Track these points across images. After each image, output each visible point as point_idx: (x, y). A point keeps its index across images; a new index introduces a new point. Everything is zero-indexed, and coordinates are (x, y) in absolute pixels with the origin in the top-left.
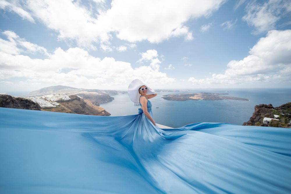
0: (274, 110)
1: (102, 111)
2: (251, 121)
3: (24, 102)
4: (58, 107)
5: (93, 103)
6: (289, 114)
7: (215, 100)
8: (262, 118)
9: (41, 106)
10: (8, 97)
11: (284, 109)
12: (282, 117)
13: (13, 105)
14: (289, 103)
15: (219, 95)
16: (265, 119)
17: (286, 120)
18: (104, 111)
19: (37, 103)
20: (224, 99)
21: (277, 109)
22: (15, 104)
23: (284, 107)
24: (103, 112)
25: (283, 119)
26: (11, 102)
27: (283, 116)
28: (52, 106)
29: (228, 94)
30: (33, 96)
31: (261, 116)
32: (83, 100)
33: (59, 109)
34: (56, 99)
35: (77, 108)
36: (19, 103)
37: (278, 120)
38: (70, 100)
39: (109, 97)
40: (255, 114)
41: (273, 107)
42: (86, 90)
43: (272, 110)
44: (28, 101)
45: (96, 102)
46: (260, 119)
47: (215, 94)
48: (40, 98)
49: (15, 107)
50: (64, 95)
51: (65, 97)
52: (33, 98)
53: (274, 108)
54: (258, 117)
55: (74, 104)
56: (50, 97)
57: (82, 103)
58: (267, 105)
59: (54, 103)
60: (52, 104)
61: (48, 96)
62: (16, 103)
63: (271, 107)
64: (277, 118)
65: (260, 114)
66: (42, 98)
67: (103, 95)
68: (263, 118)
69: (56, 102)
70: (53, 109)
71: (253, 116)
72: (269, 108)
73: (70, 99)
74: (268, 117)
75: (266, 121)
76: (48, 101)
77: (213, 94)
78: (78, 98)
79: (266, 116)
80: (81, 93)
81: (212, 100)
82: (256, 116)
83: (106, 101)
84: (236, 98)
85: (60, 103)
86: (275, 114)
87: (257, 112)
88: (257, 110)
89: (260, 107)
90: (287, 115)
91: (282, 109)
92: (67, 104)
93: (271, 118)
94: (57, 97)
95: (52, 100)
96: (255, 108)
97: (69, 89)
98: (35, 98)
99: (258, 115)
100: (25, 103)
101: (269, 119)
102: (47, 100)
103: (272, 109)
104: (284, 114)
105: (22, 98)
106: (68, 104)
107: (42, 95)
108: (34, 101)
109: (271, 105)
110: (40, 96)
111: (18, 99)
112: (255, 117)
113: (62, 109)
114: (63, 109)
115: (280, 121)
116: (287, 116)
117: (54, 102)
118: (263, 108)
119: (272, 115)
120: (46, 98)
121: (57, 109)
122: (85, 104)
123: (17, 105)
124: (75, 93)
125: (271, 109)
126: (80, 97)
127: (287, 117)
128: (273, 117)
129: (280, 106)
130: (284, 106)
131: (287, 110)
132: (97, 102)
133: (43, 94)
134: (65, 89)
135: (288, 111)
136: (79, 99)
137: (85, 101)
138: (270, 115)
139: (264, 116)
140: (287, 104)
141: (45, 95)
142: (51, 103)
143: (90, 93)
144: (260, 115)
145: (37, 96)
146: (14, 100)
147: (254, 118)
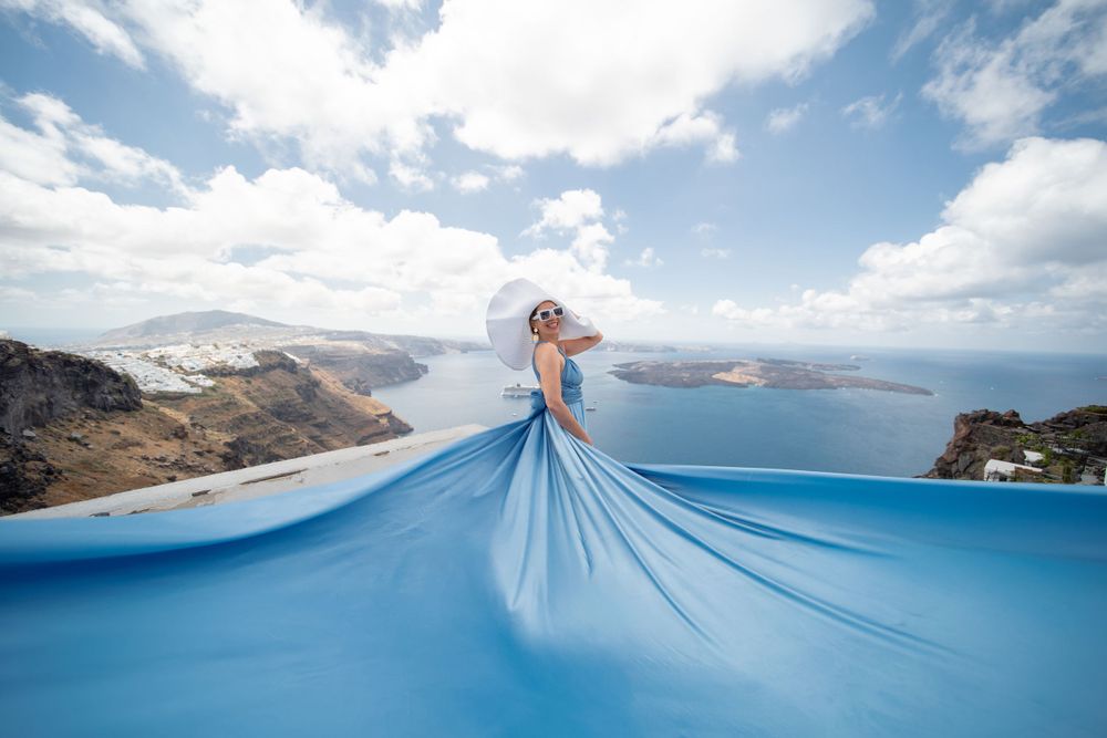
0: (1024, 431)
1: (380, 416)
2: (938, 470)
3: (76, 369)
4: (209, 392)
5: (345, 384)
6: (1078, 450)
7: (810, 387)
8: (980, 460)
9: (141, 388)
10: (12, 349)
11: (1061, 429)
12: (1054, 461)
13: (30, 380)
14: (1080, 409)
15: (826, 372)
16: (993, 465)
17: (1068, 471)
18: (389, 415)
19: (126, 376)
20: (842, 386)
21: (1037, 429)
22: (39, 376)
23: (1062, 423)
24: (384, 421)
25: (1058, 468)
26: (26, 367)
27: (1057, 456)
28: (186, 388)
29: (858, 368)
30: (112, 349)
31: (979, 452)
32: (306, 369)
33: (215, 402)
34: (202, 364)
35: (281, 399)
36: (57, 372)
37: (1040, 470)
38: (256, 367)
39: (407, 364)
40: (956, 446)
41: (1020, 424)
42: (321, 333)
43: (1017, 433)
44: (93, 366)
45: (358, 381)
46: (971, 463)
47: (810, 368)
48: (138, 356)
49: (38, 386)
50: (234, 348)
51: (240, 357)
52: (114, 354)
53: (1024, 426)
54: (965, 459)
55: (273, 384)
56: (178, 353)
57: (305, 382)
58: (1002, 412)
59: (192, 378)
60: (187, 382)
61: (170, 350)
62: (44, 373)
63: (1013, 421)
64: (1037, 464)
65: (972, 445)
66: (146, 355)
67: (386, 353)
68: (982, 462)
69: (200, 376)
70: (191, 400)
71: (949, 452)
72: (1008, 424)
73: (257, 364)
74: (1002, 459)
75: (996, 472)
76: (170, 368)
77: (801, 366)
78: (287, 363)
79: (995, 456)
80: (299, 342)
81: (800, 388)
82: (958, 454)
83: (397, 379)
84: (886, 383)
85: (218, 378)
86: (1028, 449)
87: (964, 439)
88: (964, 431)
89: (975, 420)
90: (1073, 452)
91: (1054, 429)
92: (245, 385)
93: (1013, 461)
94: (207, 355)
95: (186, 365)
96: (956, 425)
97: (255, 326)
98: (120, 357)
99: (964, 450)
100: (78, 376)
101: (1007, 467)
102: (165, 364)
103: (1019, 430)
104: (1061, 451)
105: (70, 355)
106: (249, 382)
107: (150, 347)
108: (114, 367)
109: (1015, 414)
110: (141, 348)
111: (53, 356)
112: (954, 456)
113: (226, 401)
114: (229, 403)
115: (1046, 477)
116: (1072, 456)
117: (193, 374)
118: (986, 424)
119: (1016, 451)
120: (162, 357)
121: (205, 401)
122: (316, 384)
123: (48, 380)
124: (276, 343)
125: (1014, 430)
126: (298, 360)
127: (1072, 462)
128: (1022, 460)
129: (1049, 418)
130: (1061, 419)
131: (1071, 436)
132: (362, 380)
133: (152, 343)
134: (238, 325)
135: (1074, 439)
136: (291, 367)
137: (317, 374)
138: (1011, 451)
139: (987, 454)
140: (1073, 414)
141: (160, 345)
142: (183, 379)
143: (337, 343)
144: (975, 449)
145: (129, 348)
146: (36, 360)
147: (949, 459)
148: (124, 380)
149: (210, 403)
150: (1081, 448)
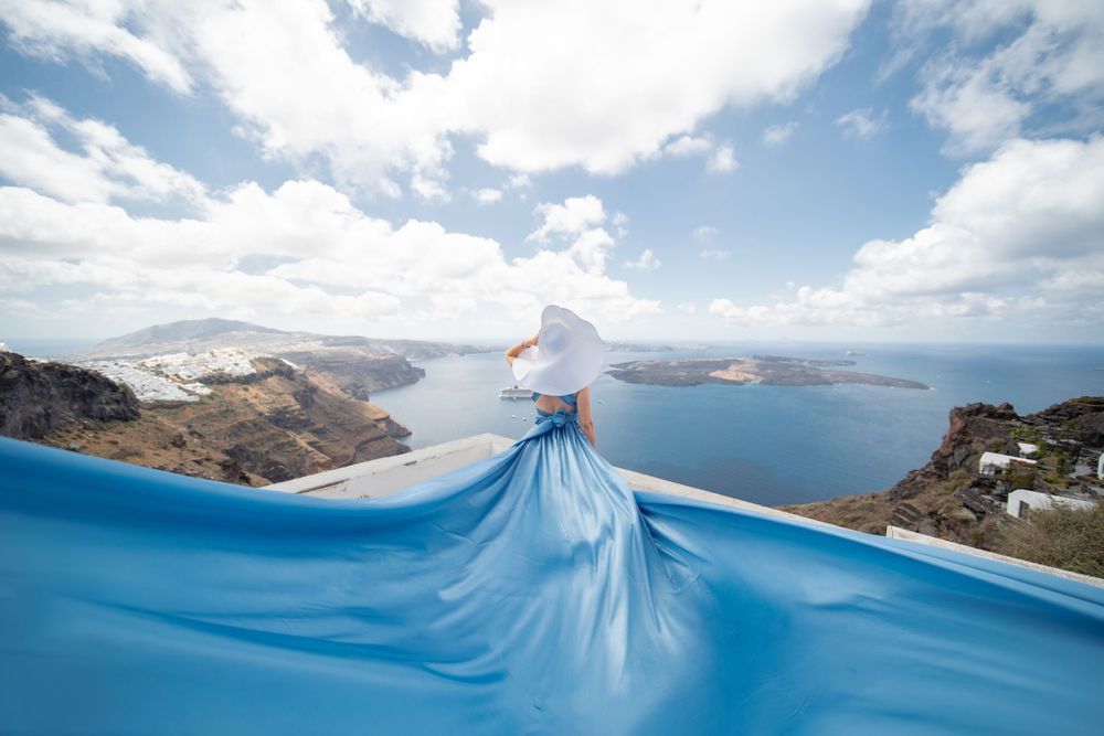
0: (1018, 424)
1: (378, 420)
2: (935, 463)
3: (73, 380)
4: (207, 400)
5: (342, 390)
6: (1072, 441)
7: (806, 383)
8: (976, 453)
9: (139, 397)
10: (9, 361)
11: (1055, 421)
12: (1048, 453)
13: (27, 392)
14: (1073, 400)
15: (821, 368)
16: (988, 458)
17: (1062, 462)
18: (387, 419)
19: (124, 385)
20: (837, 382)
21: (1030, 421)
22: (37, 388)
23: (1055, 415)
24: (382, 425)
25: (1052, 460)
26: (23, 379)
27: (1051, 448)
28: (184, 397)
29: (853, 363)
30: (108, 359)
31: (974, 446)
32: (303, 375)
33: (212, 410)
34: (200, 372)
35: (278, 406)
36: (54, 383)
37: (1034, 462)
38: (253, 375)
39: (405, 368)
40: (951, 440)
41: (1014, 416)
42: (317, 338)
43: (1011, 426)
44: (90, 377)
45: (355, 385)
46: (967, 456)
47: (805, 364)
48: (135, 365)
49: (36, 398)
50: (231, 355)
51: (236, 364)
52: (111, 364)
53: (1018, 419)
54: (960, 452)
55: (270, 392)
56: (174, 361)
57: (302, 388)
58: (996, 405)
59: (189, 387)
60: (184, 390)
61: (167, 359)
62: (41, 385)
63: (1007, 414)
64: (1031, 456)
65: (968, 438)
66: (143, 365)
67: (383, 358)
68: (978, 454)
69: (198, 384)
70: (188, 409)
71: (945, 446)
72: (1002, 416)
73: (254, 371)
74: (997, 452)
75: (991, 465)
76: (167, 377)
77: (796, 362)
78: (284, 369)
79: (991, 449)
80: (298, 347)
81: (795, 384)
82: (954, 447)
83: (394, 383)
84: (881, 378)
85: (215, 386)
86: (1023, 441)
87: (959, 432)
88: (959, 424)
89: (970, 413)
90: (1067, 443)
91: (1047, 421)
92: (241, 393)
93: (1008, 453)
94: (203, 362)
95: (183, 374)
96: (951, 418)
97: (252, 333)
98: (116, 368)
99: (960, 443)
100: (76, 386)
101: (1002, 460)
102: (162, 373)
103: (1013, 422)
104: (1055, 443)
105: (67, 367)
106: (247, 390)
107: (146, 357)
108: (111, 377)
109: (1009, 407)
110: (138, 357)
111: (49, 368)
112: (950, 450)
113: (224, 409)
114: (227, 411)
115: (1040, 468)
116: (1066, 447)
117: (190, 382)
118: (981, 417)
119: (1010, 444)
120: (158, 365)
121: (202, 409)
122: (314, 390)
123: (45, 391)
124: (273, 349)
125: (1008, 422)
126: (294, 366)
127: (1066, 453)
128: (1017, 452)
129: (1043, 410)
130: (1055, 411)
131: (1064, 427)
132: (360, 384)
133: (148, 352)
134: (234, 333)
135: (1067, 431)
136: (287, 374)
137: (314, 380)
138: (1005, 444)
139: (983, 446)
140: (1066, 405)
141: (156, 354)
142: (180, 388)
143: (345, 349)
144: (970, 442)
145: (125, 357)
146: (33, 371)
147: (945, 453)
148: (121, 390)
149: (207, 411)
150: (1075, 439)
